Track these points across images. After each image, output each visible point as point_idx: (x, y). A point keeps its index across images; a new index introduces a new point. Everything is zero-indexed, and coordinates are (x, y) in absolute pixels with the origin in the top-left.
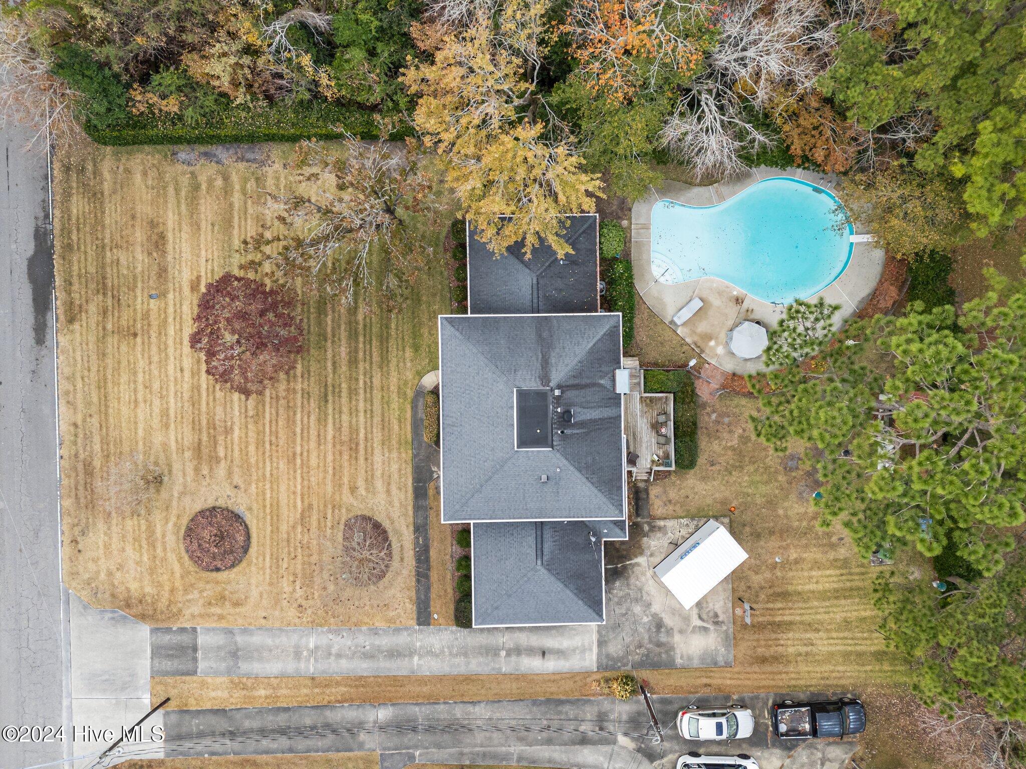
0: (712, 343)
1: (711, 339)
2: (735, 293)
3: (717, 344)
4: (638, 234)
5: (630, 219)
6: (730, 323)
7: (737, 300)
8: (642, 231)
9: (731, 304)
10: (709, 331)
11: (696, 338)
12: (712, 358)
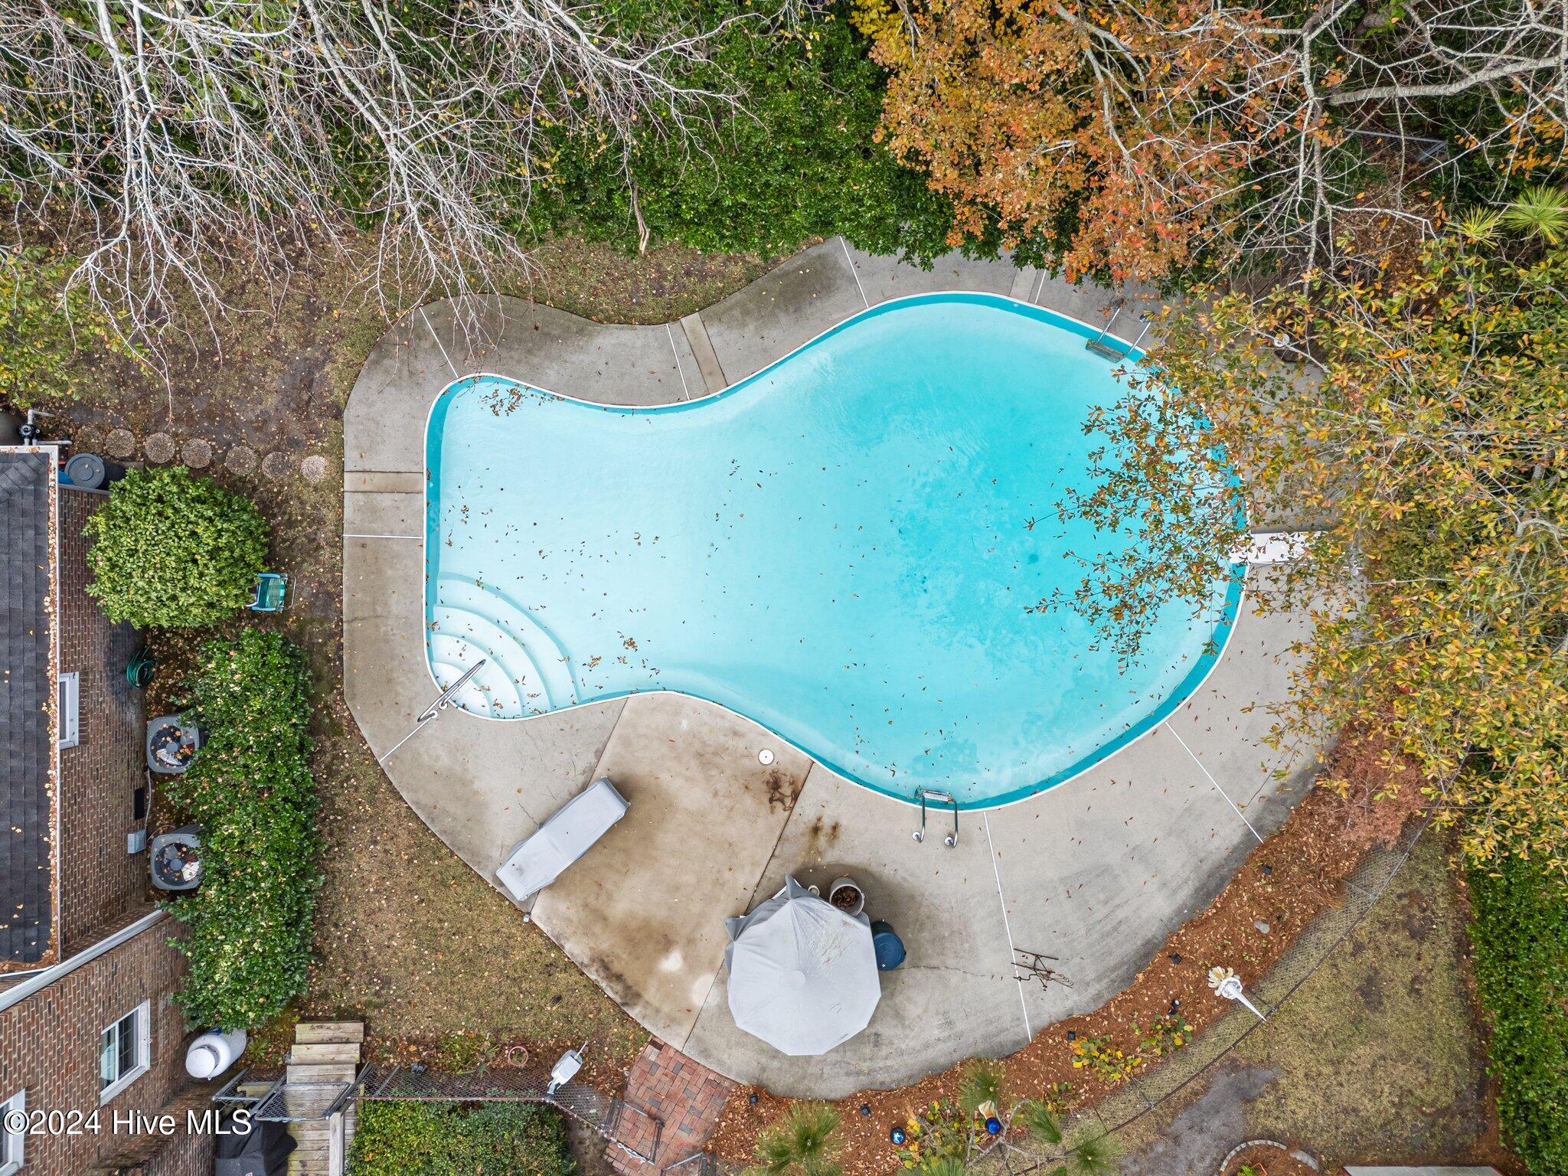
0: (672, 963)
1: (666, 944)
2: (766, 758)
3: (693, 966)
4: (373, 512)
5: (336, 452)
6: (745, 880)
7: (775, 785)
8: (386, 500)
9: (748, 801)
10: (661, 913)
11: (605, 944)
12: (672, 1021)
